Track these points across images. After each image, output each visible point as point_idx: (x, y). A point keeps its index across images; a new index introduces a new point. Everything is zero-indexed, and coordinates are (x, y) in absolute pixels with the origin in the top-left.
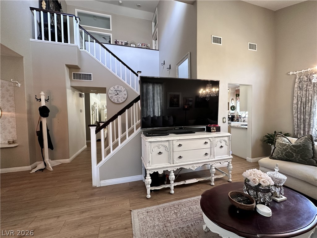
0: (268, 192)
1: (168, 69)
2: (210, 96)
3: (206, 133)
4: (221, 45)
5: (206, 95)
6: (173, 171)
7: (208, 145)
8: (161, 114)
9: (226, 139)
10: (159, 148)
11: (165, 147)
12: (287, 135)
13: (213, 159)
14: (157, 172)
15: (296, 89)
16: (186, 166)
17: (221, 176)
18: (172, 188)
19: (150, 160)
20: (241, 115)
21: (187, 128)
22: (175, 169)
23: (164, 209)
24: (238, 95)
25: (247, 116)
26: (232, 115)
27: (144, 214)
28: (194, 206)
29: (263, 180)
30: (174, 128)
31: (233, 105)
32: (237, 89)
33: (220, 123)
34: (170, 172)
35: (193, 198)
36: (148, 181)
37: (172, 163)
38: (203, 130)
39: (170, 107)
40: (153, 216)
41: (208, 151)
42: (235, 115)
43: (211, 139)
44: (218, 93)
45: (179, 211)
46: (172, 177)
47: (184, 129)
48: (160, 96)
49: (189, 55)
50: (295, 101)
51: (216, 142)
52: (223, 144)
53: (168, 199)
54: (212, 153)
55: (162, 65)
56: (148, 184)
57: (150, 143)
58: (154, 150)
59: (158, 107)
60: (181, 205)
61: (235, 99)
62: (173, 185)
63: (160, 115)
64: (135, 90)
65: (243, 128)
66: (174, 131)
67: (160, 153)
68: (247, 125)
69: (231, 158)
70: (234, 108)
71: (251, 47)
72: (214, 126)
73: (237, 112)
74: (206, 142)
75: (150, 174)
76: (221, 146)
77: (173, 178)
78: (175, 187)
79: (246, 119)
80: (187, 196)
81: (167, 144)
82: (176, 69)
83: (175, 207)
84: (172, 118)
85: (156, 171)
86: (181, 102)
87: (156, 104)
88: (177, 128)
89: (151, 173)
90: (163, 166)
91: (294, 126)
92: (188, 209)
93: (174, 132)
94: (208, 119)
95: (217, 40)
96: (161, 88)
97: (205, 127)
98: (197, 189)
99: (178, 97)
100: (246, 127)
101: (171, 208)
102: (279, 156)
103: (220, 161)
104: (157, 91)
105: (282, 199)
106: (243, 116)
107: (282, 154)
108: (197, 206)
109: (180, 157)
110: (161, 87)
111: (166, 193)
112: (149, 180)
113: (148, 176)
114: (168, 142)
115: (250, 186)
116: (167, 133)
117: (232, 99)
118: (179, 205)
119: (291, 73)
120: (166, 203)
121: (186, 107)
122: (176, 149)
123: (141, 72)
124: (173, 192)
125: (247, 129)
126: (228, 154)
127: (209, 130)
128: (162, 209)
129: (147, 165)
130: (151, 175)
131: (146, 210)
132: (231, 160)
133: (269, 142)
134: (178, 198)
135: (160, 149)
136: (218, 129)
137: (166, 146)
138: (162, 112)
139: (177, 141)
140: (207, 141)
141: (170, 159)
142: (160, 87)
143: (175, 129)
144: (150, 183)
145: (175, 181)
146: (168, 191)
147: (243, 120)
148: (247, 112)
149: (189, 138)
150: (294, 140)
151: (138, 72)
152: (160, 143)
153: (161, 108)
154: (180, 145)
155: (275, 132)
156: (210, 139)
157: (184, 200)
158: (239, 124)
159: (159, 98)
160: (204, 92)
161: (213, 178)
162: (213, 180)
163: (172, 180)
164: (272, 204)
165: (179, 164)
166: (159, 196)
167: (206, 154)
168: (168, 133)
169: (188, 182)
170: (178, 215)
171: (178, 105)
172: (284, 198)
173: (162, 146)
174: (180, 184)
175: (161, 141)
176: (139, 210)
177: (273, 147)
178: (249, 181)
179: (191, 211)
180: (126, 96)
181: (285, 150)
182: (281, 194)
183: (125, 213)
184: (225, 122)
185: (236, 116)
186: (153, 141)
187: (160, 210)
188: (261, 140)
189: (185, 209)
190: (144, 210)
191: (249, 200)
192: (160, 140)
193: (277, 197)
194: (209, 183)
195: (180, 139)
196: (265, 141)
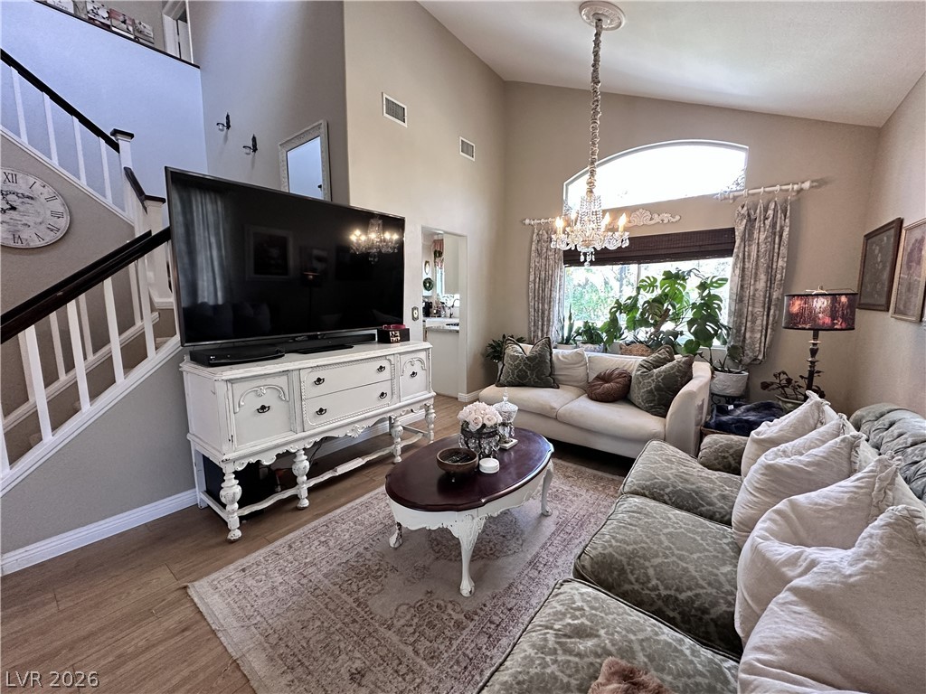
0: (494, 436)
1: (248, 150)
2: (380, 251)
3: (377, 346)
4: (405, 125)
5: (370, 248)
6: (304, 449)
7: (386, 374)
8: (225, 297)
9: (423, 355)
10: (260, 396)
11: (278, 389)
12: (520, 340)
13: (398, 405)
14: (258, 462)
15: (533, 254)
16: (335, 431)
17: (414, 440)
18: (304, 493)
19: (234, 432)
20: (444, 301)
21: (331, 336)
22: (309, 444)
23: (290, 547)
24: (438, 254)
25: (457, 304)
26: (426, 300)
27: (232, 577)
28: (365, 515)
29: (487, 416)
30: (293, 338)
31: (428, 276)
32: (436, 237)
33: (407, 322)
34: (294, 455)
35: (358, 501)
36: (231, 492)
37: (299, 429)
38: (370, 339)
39: (257, 272)
40: (264, 571)
41: (386, 388)
42: (433, 301)
43: (391, 358)
44: (400, 246)
45: (332, 536)
46: (303, 464)
47: (322, 338)
48: (217, 235)
49: (323, 130)
50: (532, 278)
51: (402, 364)
52: (417, 368)
53: (296, 523)
54: (396, 391)
55: (222, 130)
56: (232, 502)
57: (229, 385)
58: (242, 403)
59: (210, 274)
60: (333, 523)
61: (432, 262)
62: (304, 485)
63: (220, 301)
64: (108, 201)
65: (451, 331)
66: (294, 346)
67: (263, 408)
68: (458, 325)
69: (430, 398)
70: (430, 283)
71: (465, 149)
72: (396, 327)
73: (438, 295)
74: (381, 367)
75: (235, 473)
76: (414, 373)
77: (305, 468)
78: (310, 490)
79: (456, 312)
80: (343, 500)
81: (282, 381)
82: (281, 157)
83: (319, 530)
84: (265, 310)
85: (253, 460)
86: (293, 260)
87: (202, 259)
88: (301, 337)
89: (240, 469)
90: (275, 443)
91: (530, 323)
92: (352, 524)
93: (294, 349)
94: (375, 311)
95: (396, 111)
96: (220, 209)
97: (375, 332)
98: (368, 479)
99: (282, 244)
100: (457, 328)
101: (309, 538)
102: (509, 379)
103: (412, 407)
104: (205, 217)
105: (511, 444)
106: (449, 304)
107: (513, 375)
108: (370, 511)
109: (321, 411)
110: (219, 203)
111: (287, 512)
112: (232, 489)
113: (230, 479)
114: (285, 377)
115: (470, 432)
116: (277, 352)
117: (427, 262)
118: (329, 525)
119: (527, 221)
120: (291, 532)
121: (311, 277)
122: (309, 390)
123: (131, 136)
124: (305, 503)
125: (458, 332)
126: (427, 389)
127: (385, 339)
128: (286, 548)
129: (225, 448)
130: (238, 475)
131: (235, 569)
132: (432, 401)
133: (495, 358)
134: (321, 511)
135: (264, 397)
136: (405, 336)
137: (281, 388)
138: (228, 290)
139: (310, 370)
140: (384, 363)
141: (294, 420)
142: (214, 202)
143: (295, 341)
144: (238, 497)
145: (310, 476)
146: (292, 506)
147: (448, 312)
148: (457, 296)
149: (342, 361)
150: (528, 348)
151: (115, 132)
152: (262, 382)
153: (224, 277)
154: (319, 380)
155: (504, 336)
156: (390, 360)
157: (338, 511)
158: (442, 323)
159: (213, 240)
160: (363, 238)
161: (399, 448)
162: (399, 452)
163: (301, 472)
164: (500, 454)
165: (317, 428)
166: (266, 525)
167: (382, 394)
168: (280, 352)
169: (343, 469)
170: (331, 544)
171: (284, 268)
172: (515, 441)
173: (270, 387)
174: (322, 480)
175: (265, 375)
176: (214, 575)
177: (500, 367)
178: (468, 424)
179: (359, 525)
180: (63, 223)
181: (517, 367)
182: (511, 436)
183: (164, 600)
184: (418, 318)
185: (434, 304)
186: (238, 376)
187: (281, 551)
188: (483, 355)
189: (343, 526)
190: (230, 570)
191: (469, 456)
192: (263, 373)
193: (506, 442)
194: (390, 461)
195: (319, 364)
196: (488, 355)
